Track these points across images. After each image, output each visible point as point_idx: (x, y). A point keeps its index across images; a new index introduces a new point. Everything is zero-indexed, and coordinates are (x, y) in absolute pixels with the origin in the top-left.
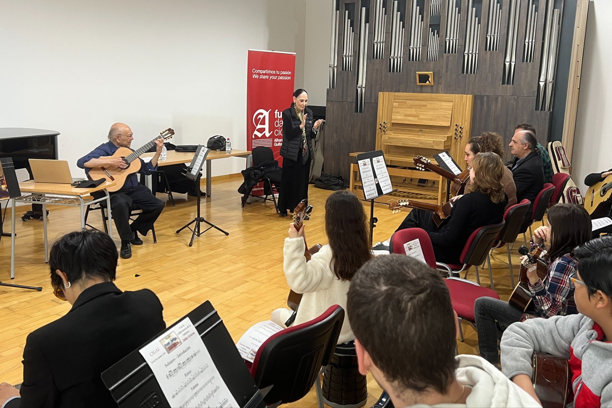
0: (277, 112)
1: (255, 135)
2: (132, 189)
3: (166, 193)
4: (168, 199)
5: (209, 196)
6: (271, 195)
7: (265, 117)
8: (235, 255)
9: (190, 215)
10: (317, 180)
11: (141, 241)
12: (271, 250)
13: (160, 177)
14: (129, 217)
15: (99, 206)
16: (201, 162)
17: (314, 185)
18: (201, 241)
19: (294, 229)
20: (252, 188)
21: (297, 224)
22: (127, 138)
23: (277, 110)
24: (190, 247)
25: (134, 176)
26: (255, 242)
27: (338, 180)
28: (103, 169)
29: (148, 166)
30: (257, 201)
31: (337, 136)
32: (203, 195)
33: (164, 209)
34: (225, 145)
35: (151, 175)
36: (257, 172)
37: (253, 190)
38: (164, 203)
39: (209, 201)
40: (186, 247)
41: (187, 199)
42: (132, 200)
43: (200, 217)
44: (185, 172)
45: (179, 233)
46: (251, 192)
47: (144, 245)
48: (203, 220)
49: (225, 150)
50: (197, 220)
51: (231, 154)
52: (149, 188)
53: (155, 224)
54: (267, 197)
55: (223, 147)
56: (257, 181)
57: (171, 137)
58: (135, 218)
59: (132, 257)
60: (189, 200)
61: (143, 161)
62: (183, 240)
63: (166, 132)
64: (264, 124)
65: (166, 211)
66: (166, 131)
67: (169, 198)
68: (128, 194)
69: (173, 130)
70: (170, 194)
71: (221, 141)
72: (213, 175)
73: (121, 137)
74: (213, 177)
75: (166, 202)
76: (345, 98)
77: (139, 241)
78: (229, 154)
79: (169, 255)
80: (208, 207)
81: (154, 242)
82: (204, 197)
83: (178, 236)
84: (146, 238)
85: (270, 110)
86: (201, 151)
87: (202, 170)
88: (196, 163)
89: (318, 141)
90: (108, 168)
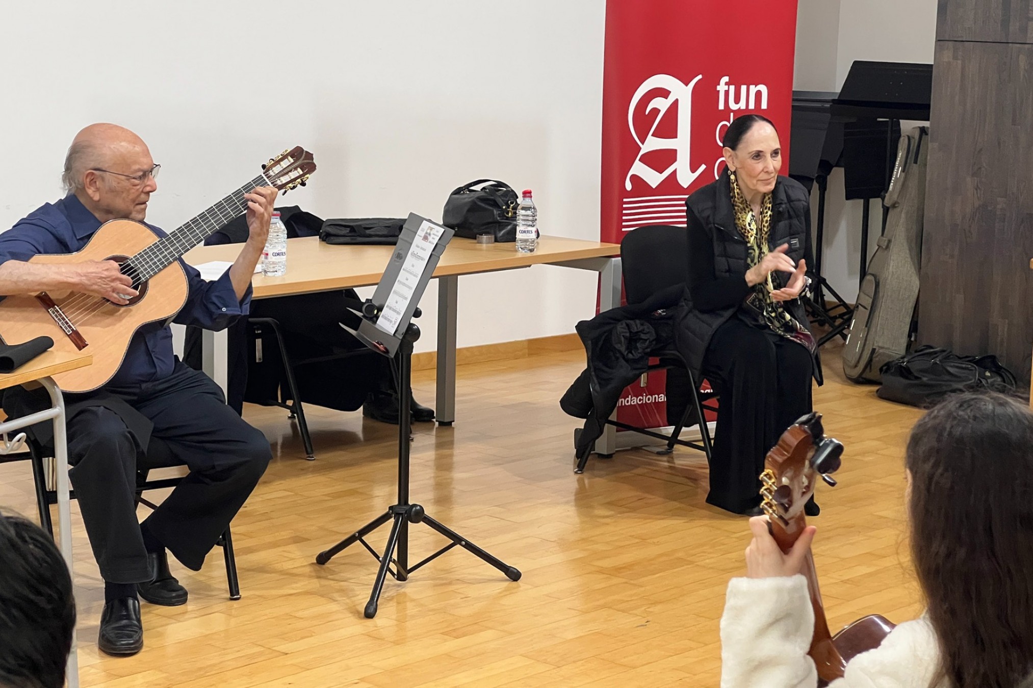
0: (726, 88)
1: (636, 179)
2: (149, 385)
3: (283, 405)
4: (289, 431)
5: (446, 424)
6: (696, 427)
7: (675, 104)
8: (545, 662)
9: (371, 497)
10: (887, 368)
11: (182, 588)
12: (691, 649)
13: (259, 342)
14: (139, 493)
15: (25, 449)
16: (414, 282)
17: (875, 388)
18: (413, 600)
19: (768, 542)
20: (619, 393)
21: (781, 517)
22: (126, 184)
23: (725, 79)
24: (369, 622)
25: (161, 333)
26: (623, 611)
27: (977, 370)
28: (45, 301)
29: (217, 297)
30: (636, 449)
31: (977, 188)
32: (423, 417)
33: (271, 469)
34: (514, 217)
35: (227, 329)
36: (642, 332)
37: (622, 402)
38: (274, 445)
39: (444, 444)
40: (351, 619)
41: (360, 434)
42: (151, 426)
43: (410, 503)
44: (355, 323)
45: (327, 565)
46: (615, 411)
47: (190, 606)
48: (419, 515)
49: (511, 237)
50: (397, 515)
51: (537, 253)
52: (215, 381)
53: (237, 527)
54: (677, 432)
55: (510, 224)
56: (639, 366)
57: (303, 184)
58: (158, 497)
59: (144, 649)
60: (370, 435)
61: (198, 274)
62: (342, 591)
63: (285, 164)
64: (673, 134)
65: (281, 476)
66: (284, 157)
67: (293, 426)
68: (139, 402)
69: (309, 156)
70: (296, 411)
71: (500, 201)
72: (464, 339)
73: (103, 179)
74: (460, 349)
75: (280, 442)
76: (1014, 26)
77: (174, 591)
78: (529, 254)
79: (283, 647)
80: (443, 465)
81: (229, 595)
82: (427, 425)
83: (323, 574)
84: (202, 579)
85: (700, 77)
86: (418, 240)
87: (417, 314)
88: (396, 286)
89: (894, 206)
90: (64, 300)
